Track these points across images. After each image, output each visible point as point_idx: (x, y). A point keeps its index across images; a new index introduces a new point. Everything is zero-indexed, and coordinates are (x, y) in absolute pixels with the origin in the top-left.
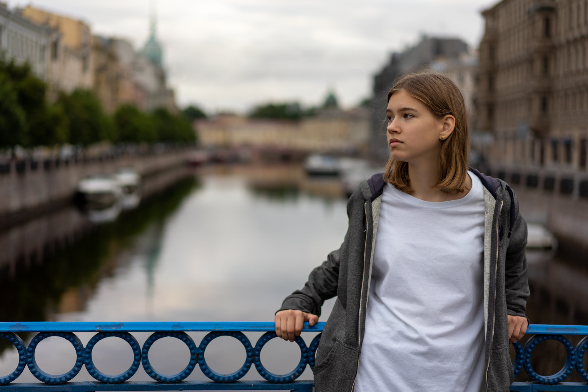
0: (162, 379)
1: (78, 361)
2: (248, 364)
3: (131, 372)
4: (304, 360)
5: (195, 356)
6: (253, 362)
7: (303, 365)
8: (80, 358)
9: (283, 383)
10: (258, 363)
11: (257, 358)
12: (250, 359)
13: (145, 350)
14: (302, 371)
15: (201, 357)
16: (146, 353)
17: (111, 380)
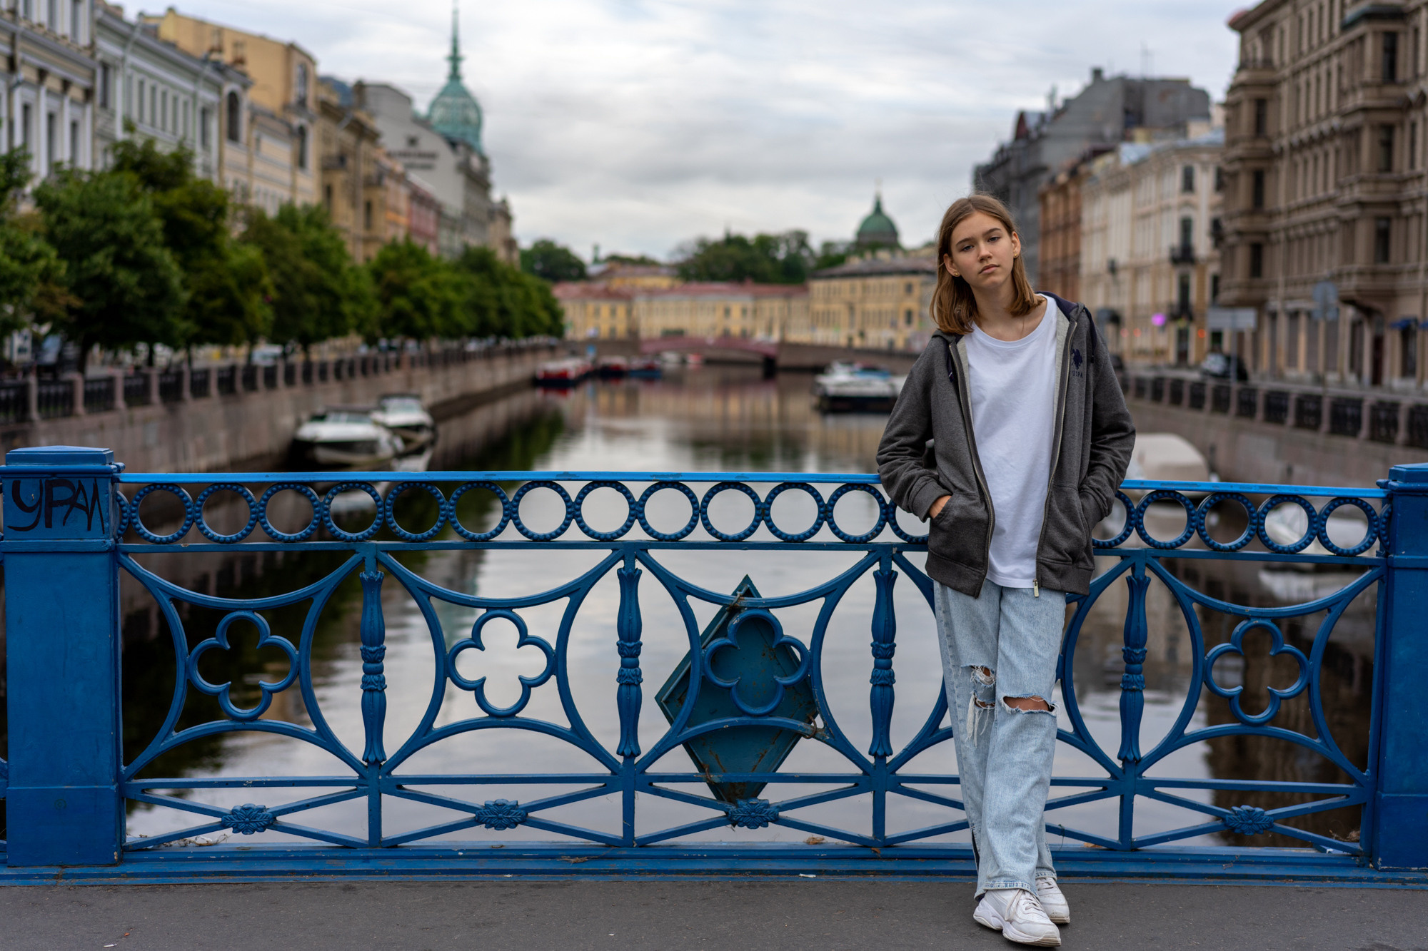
0: (724, 537)
1: (630, 515)
2: (820, 521)
3: (689, 528)
4: (883, 517)
5: (761, 511)
6: (826, 520)
7: (882, 523)
8: (633, 512)
9: (859, 543)
10: (831, 520)
11: (830, 514)
12: (822, 515)
13: (705, 504)
14: (881, 530)
15: (767, 512)
16: (706, 507)
17: (666, 538)
